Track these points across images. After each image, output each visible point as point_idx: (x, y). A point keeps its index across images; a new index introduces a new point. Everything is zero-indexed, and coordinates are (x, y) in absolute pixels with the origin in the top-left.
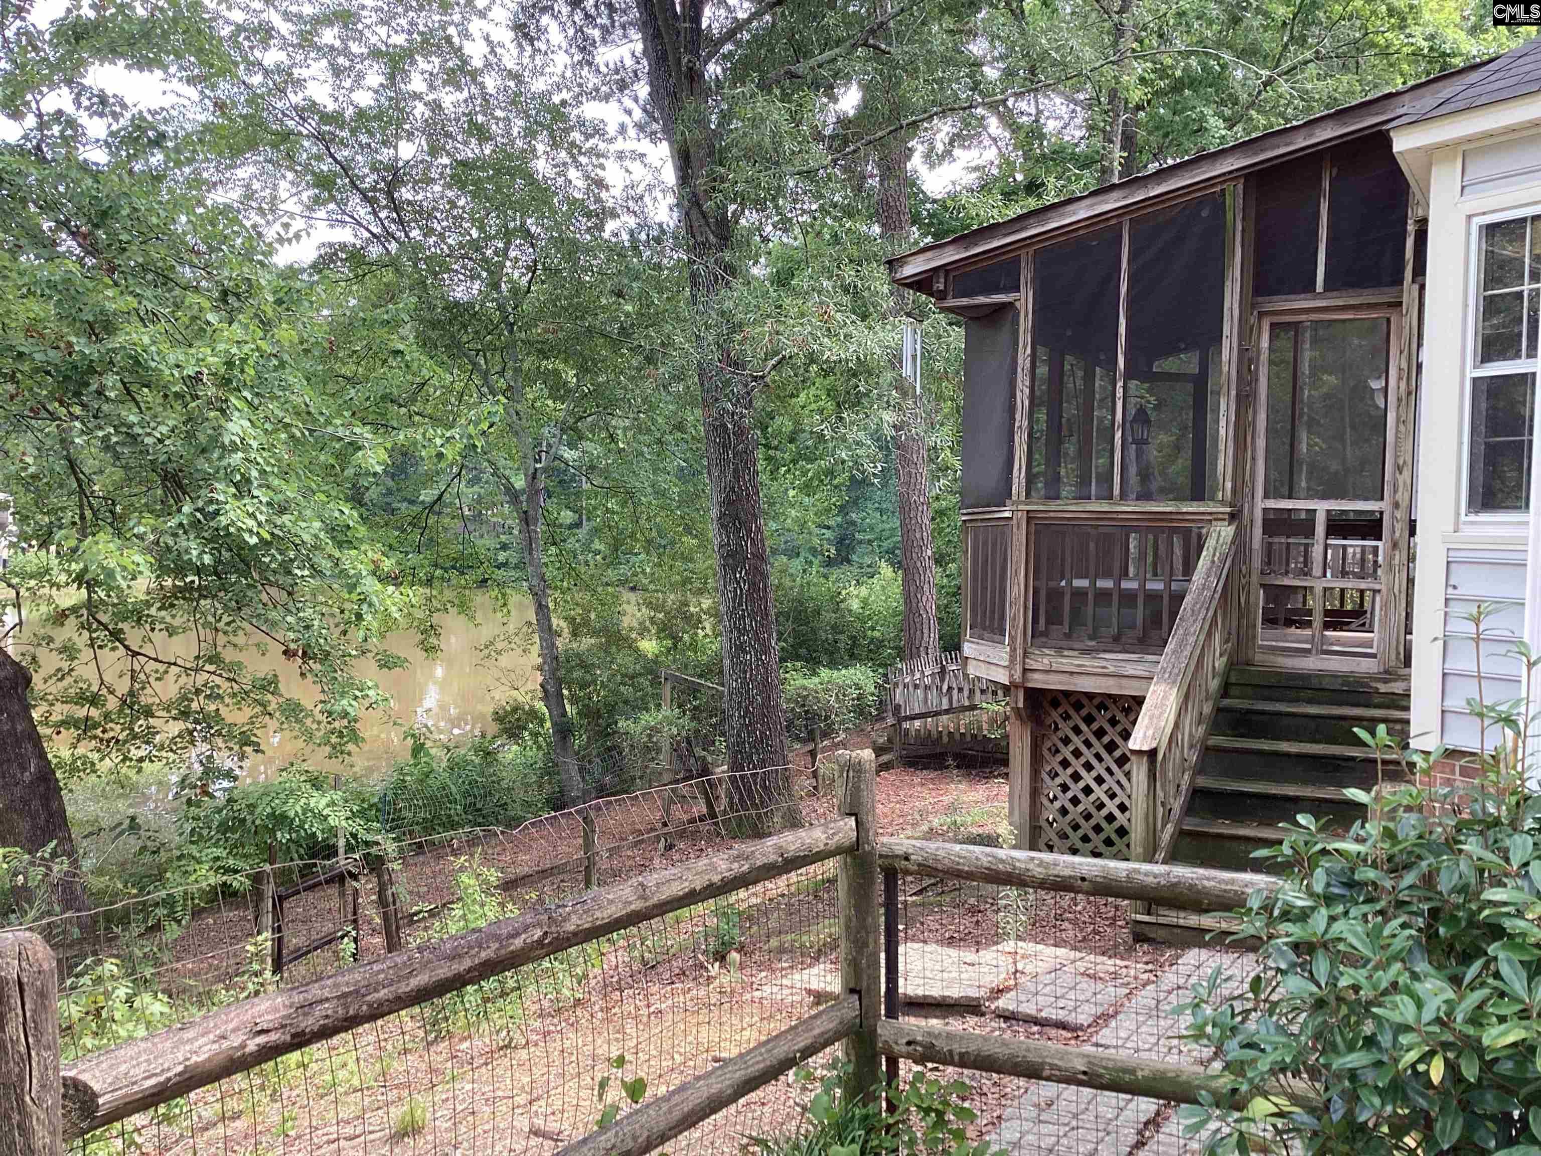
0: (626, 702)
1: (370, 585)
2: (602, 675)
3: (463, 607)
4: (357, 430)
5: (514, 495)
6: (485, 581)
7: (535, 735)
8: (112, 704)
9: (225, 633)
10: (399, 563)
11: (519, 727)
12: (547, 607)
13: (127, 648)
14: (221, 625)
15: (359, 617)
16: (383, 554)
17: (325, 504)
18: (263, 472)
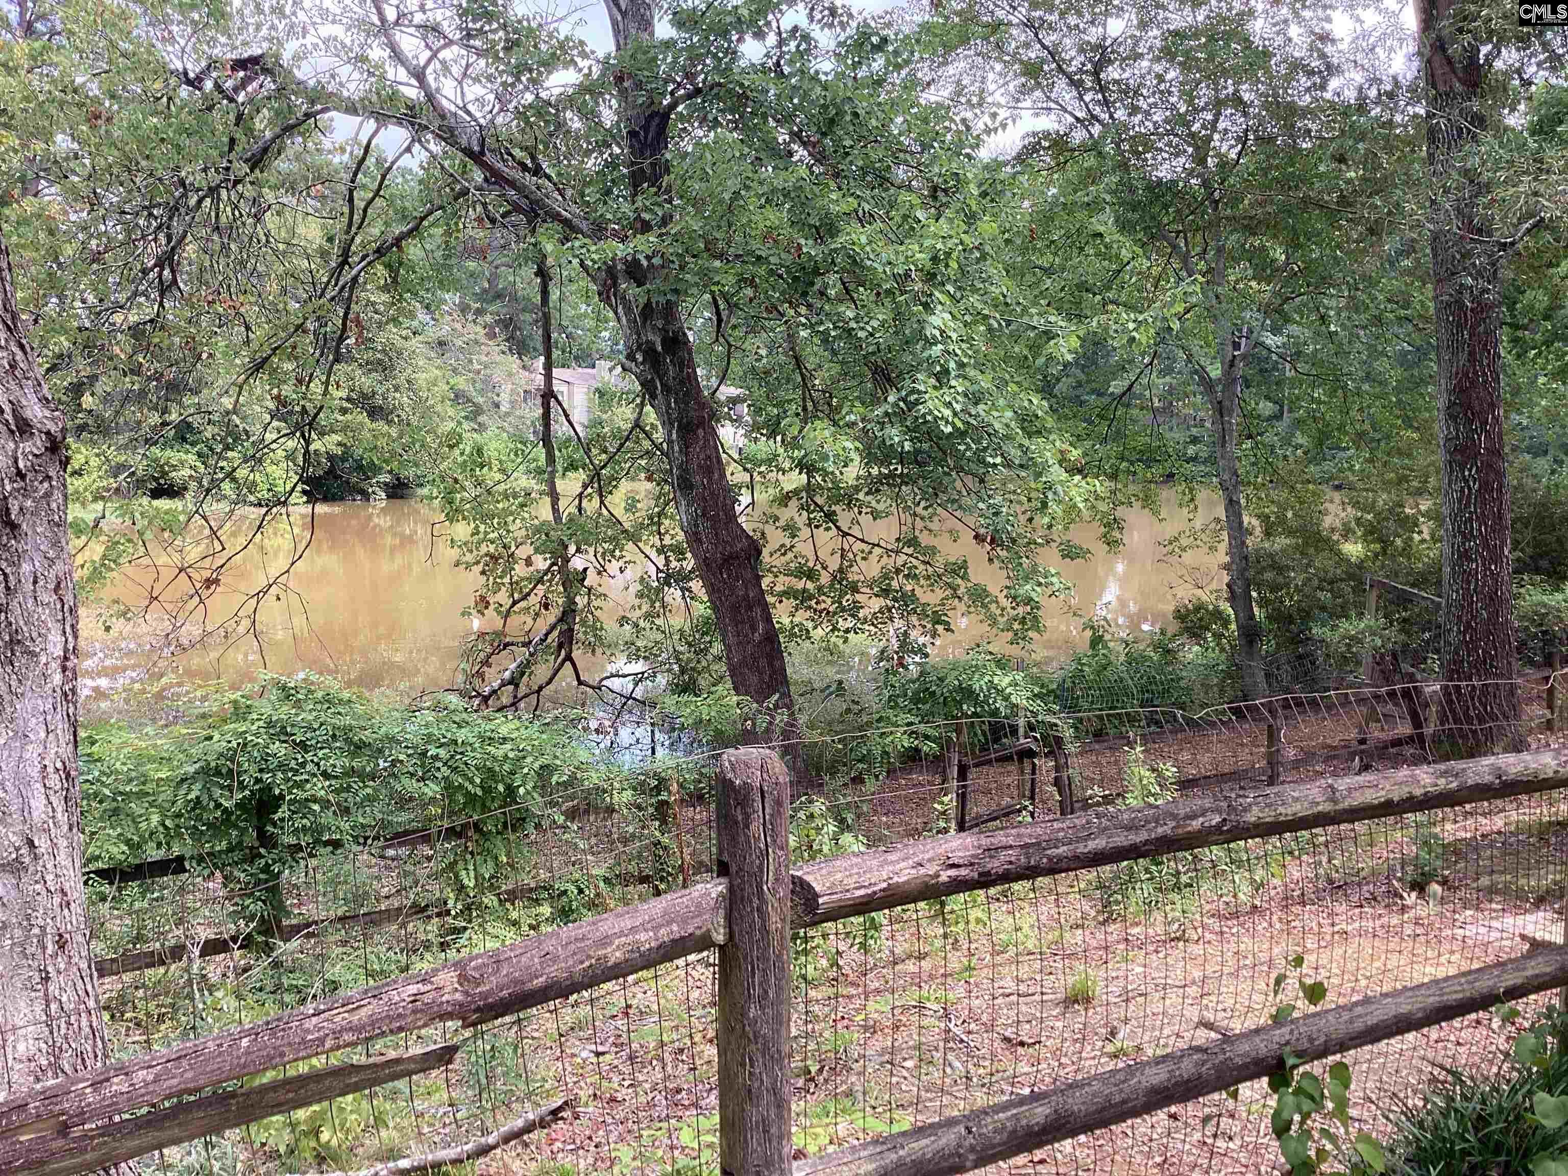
0: (1323, 608)
1: (1057, 473)
2: (1297, 578)
3: (1148, 501)
4: (1052, 319)
5: (1208, 385)
6: (1171, 476)
7: (1218, 636)
8: (825, 579)
9: (922, 519)
10: (1085, 454)
11: (1201, 627)
12: (1238, 503)
13: (838, 528)
14: (919, 510)
15: (1045, 505)
16: (1071, 444)
17: (1015, 394)
18: (961, 365)
